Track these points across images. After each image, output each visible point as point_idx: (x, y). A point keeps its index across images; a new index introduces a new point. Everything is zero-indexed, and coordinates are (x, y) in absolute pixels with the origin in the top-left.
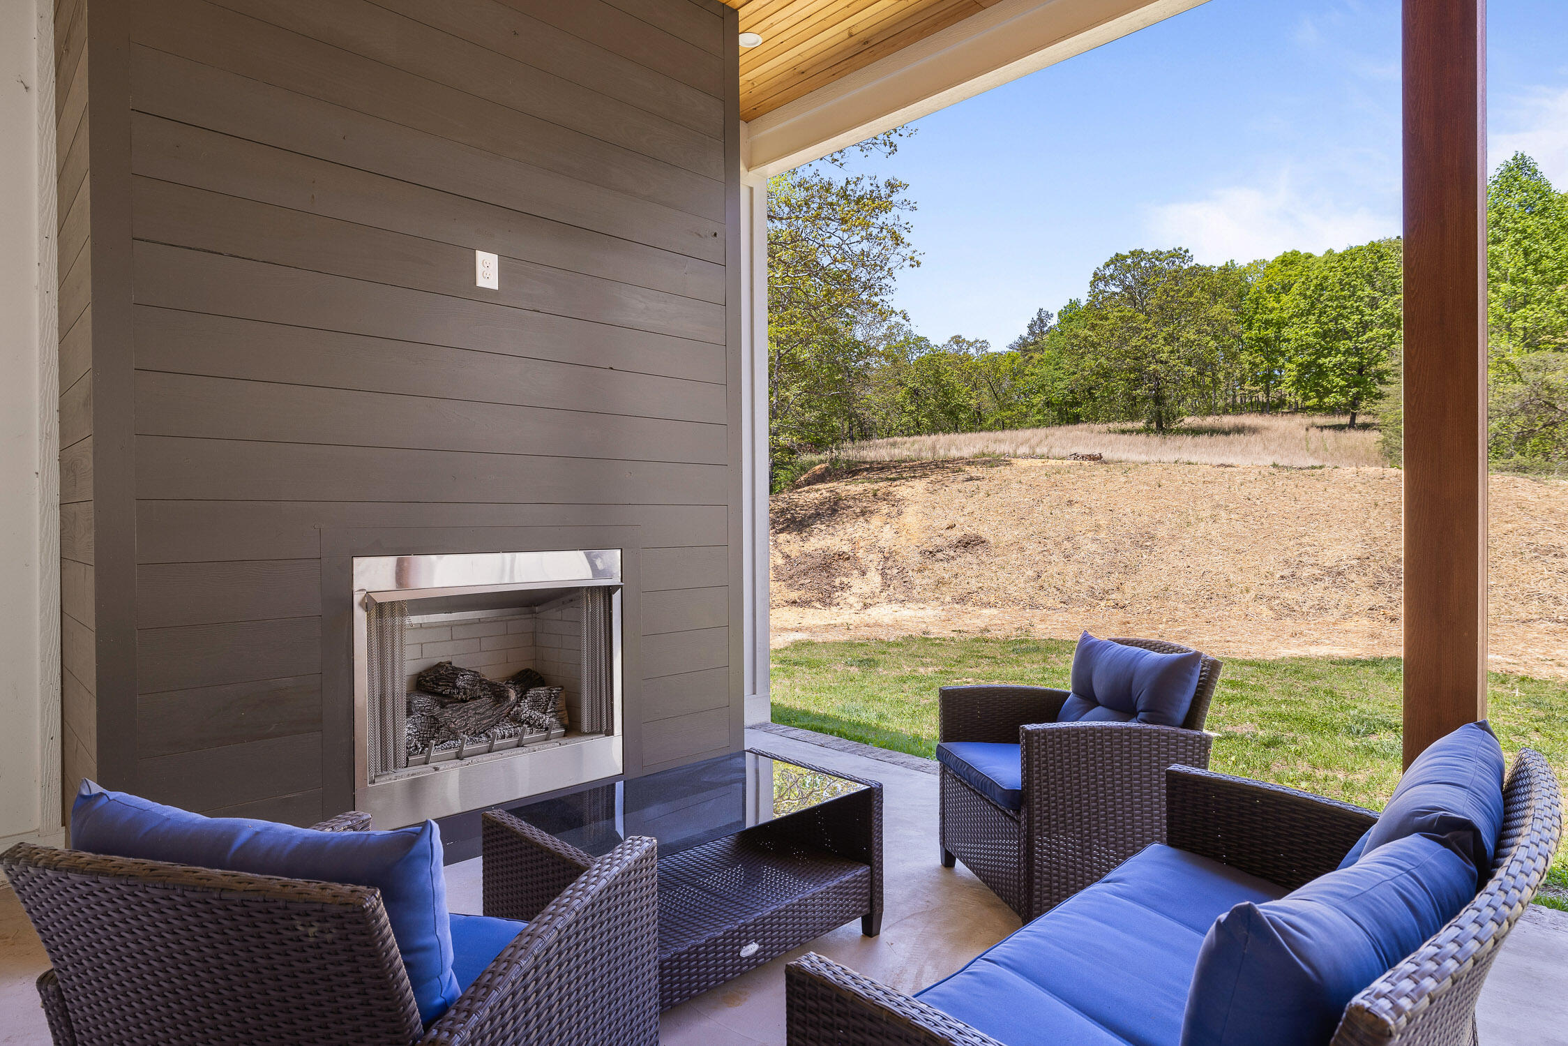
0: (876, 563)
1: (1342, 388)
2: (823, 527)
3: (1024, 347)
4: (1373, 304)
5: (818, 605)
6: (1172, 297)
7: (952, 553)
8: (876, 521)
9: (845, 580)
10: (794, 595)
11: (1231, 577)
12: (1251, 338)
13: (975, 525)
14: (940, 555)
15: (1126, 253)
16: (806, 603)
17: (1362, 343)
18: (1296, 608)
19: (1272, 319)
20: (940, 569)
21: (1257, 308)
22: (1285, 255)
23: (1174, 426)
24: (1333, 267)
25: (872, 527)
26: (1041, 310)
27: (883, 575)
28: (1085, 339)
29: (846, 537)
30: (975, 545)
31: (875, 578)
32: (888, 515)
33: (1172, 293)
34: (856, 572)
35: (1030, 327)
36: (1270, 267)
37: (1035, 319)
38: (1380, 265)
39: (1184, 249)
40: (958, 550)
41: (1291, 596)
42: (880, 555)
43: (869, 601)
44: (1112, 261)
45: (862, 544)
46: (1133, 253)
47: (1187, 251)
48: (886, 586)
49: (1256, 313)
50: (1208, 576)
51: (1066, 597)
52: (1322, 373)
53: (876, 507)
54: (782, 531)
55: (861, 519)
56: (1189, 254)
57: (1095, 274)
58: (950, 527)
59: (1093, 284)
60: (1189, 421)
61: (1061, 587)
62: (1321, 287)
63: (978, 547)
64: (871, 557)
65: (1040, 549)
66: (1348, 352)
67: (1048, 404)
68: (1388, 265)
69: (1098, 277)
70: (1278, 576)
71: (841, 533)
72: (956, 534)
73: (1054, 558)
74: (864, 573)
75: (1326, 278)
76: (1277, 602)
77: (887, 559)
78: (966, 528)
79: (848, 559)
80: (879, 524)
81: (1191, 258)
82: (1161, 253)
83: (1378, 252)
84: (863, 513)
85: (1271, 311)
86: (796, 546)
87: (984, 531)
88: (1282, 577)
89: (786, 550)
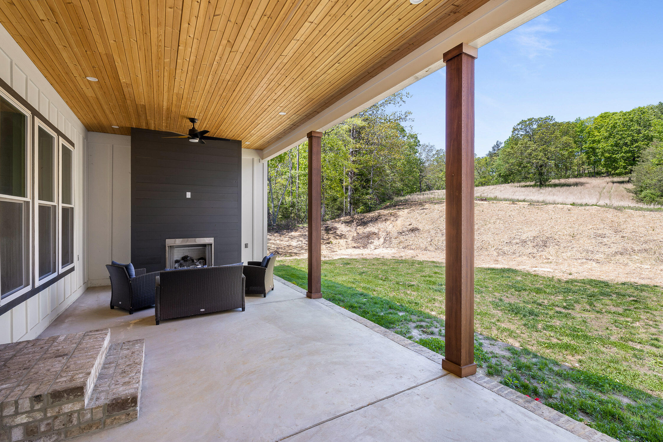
0: (384, 236)
1: (624, 166)
2: (371, 224)
3: (491, 155)
4: (639, 132)
5: (361, 248)
6: (545, 135)
7: (407, 233)
8: (388, 222)
9: (372, 241)
10: (355, 245)
11: (491, 242)
12: (586, 148)
13: (418, 224)
14: (403, 234)
15: (526, 119)
16: (359, 247)
17: (632, 148)
18: (506, 253)
19: (596, 140)
20: (401, 238)
21: (589, 135)
22: (602, 114)
23: (547, 183)
24: (620, 118)
25: (386, 224)
26: (498, 141)
27: (385, 239)
28: (508, 152)
29: (377, 228)
30: (415, 230)
31: (382, 240)
32: (393, 221)
33: (544, 134)
34: (377, 238)
35: (493, 148)
36: (596, 119)
37: (495, 145)
38: (642, 116)
39: (551, 116)
40: (410, 232)
41: (506, 249)
42: (386, 233)
43: (377, 247)
44: (520, 123)
45: (382, 230)
46: (529, 120)
47: (552, 117)
48: (384, 242)
49: (588, 137)
50: (483, 242)
51: (437, 248)
52: (615, 160)
53: (390, 218)
54: (359, 225)
55: (384, 222)
56: (553, 118)
57: (514, 128)
58: (410, 225)
59: (513, 132)
60: (554, 181)
61: (436, 244)
62: (614, 127)
63: (416, 231)
64: (383, 234)
65: (435, 232)
66: (626, 152)
67: (500, 175)
68: (646, 116)
69: (515, 130)
70: (505, 242)
71: (376, 226)
72: (411, 227)
73: (439, 235)
74: (379, 239)
75: (616, 123)
76: (501, 251)
77: (387, 234)
78: (414, 225)
79: (376, 234)
80: (389, 223)
81: (554, 119)
82: (542, 119)
83: (642, 111)
84: (385, 220)
85: (595, 136)
86: (362, 230)
87: (420, 227)
88: (507, 243)
89: (358, 231)
